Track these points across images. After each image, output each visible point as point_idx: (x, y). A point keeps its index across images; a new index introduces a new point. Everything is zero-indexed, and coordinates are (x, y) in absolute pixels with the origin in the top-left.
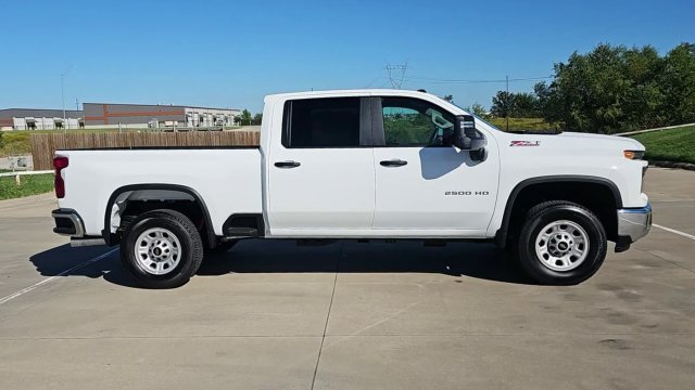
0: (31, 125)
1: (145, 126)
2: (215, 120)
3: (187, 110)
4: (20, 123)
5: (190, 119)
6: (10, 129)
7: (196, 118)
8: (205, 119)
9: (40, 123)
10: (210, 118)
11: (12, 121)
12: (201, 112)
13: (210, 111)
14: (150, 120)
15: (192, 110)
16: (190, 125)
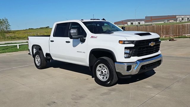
0: (132, 24)
1: (163, 22)
2: (188, 19)
3: (177, 17)
4: (129, 23)
5: (178, 19)
6: (127, 25)
7: (181, 19)
8: (184, 19)
9: (134, 23)
10: (186, 18)
11: (127, 23)
12: (183, 17)
13: (186, 16)
14: (164, 21)
15: (179, 16)
16: (178, 21)
